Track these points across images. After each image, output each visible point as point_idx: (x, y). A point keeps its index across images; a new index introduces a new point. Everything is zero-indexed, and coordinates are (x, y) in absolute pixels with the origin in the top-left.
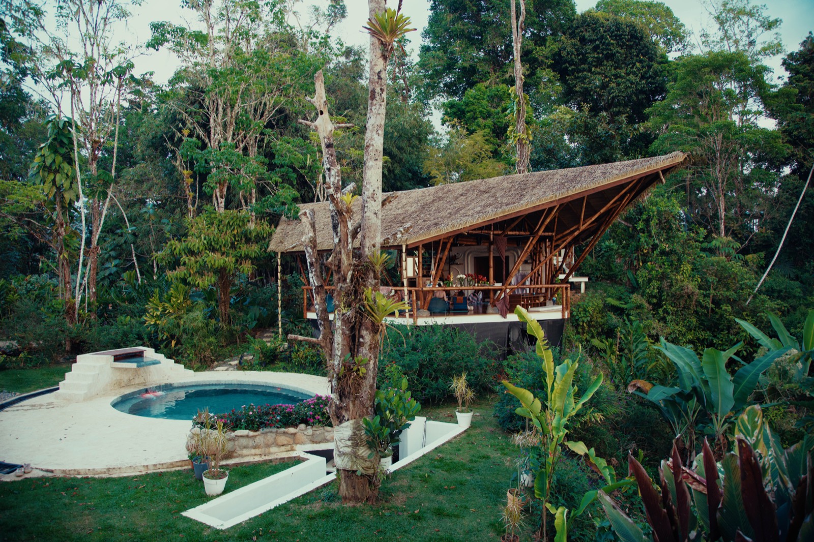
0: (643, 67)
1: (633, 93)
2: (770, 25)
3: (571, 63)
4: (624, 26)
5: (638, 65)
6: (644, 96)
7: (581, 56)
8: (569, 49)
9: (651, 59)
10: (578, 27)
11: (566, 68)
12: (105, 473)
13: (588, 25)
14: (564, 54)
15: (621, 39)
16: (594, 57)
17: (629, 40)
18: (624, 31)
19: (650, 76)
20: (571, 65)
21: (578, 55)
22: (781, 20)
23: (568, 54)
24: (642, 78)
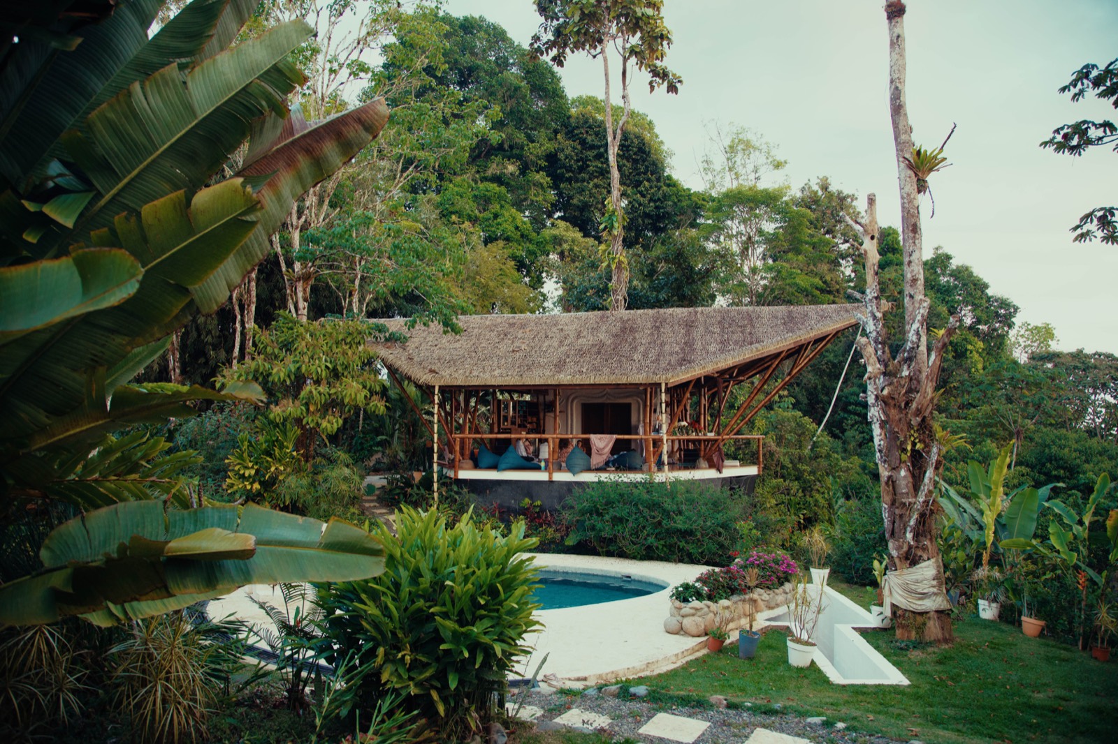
0: (651, 187)
1: (639, 216)
2: (778, 165)
3: (569, 169)
4: (632, 136)
5: (646, 183)
6: (650, 221)
7: (581, 163)
8: (567, 152)
9: (658, 180)
10: (577, 127)
11: (563, 174)
12: (643, 671)
13: (590, 127)
14: (561, 156)
15: (628, 151)
16: (597, 167)
17: (635, 154)
18: (632, 142)
19: (659, 199)
20: (568, 171)
21: (578, 161)
22: (785, 162)
23: (567, 158)
24: (651, 200)
